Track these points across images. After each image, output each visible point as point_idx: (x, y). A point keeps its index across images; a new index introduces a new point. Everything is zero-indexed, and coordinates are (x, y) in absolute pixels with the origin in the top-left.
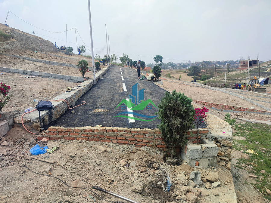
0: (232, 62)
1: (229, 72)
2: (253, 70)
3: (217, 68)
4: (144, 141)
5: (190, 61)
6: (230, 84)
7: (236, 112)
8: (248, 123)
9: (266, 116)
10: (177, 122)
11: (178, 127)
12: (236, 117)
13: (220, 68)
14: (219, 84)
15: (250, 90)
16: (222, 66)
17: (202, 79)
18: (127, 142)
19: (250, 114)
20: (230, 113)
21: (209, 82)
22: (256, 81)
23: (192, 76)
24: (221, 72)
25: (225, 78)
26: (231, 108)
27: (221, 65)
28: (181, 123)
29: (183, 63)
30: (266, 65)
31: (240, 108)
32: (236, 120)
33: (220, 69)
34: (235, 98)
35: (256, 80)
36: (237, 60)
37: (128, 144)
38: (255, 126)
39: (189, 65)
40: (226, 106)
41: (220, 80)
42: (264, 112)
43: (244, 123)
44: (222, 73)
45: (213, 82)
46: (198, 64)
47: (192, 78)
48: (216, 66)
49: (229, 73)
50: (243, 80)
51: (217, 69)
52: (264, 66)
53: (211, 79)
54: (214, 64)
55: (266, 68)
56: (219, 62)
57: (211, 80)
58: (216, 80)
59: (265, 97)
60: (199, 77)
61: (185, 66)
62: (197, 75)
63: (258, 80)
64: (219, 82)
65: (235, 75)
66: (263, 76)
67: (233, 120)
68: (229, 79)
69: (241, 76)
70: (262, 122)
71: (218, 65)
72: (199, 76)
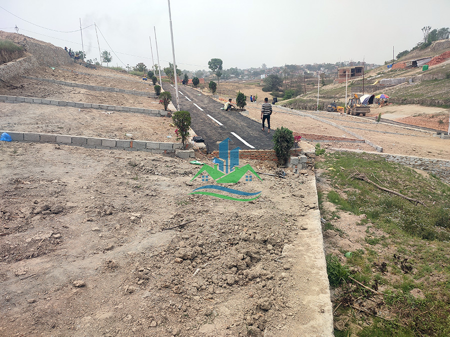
0: (329, 66)
1: (324, 85)
2: (356, 83)
3: (308, 76)
4: (266, 157)
5: (264, 65)
6: (325, 104)
7: (326, 142)
8: (337, 152)
9: (356, 144)
10: (285, 144)
11: (285, 147)
12: (326, 147)
13: (311, 77)
14: (309, 104)
15: (349, 114)
16: (315, 73)
17: (286, 96)
18: (256, 158)
19: (340, 143)
20: (321, 143)
21: (296, 101)
22: (357, 101)
23: (269, 91)
24: (313, 83)
25: (318, 95)
26: (321, 138)
27: (312, 72)
28: (287, 145)
29: (254, 69)
30: (373, 75)
31: (331, 137)
32: (326, 150)
33: (311, 79)
34: (327, 126)
35: (357, 99)
36: (337, 63)
37: (257, 159)
38: (343, 154)
39: (263, 72)
40: (316, 136)
41: (312, 98)
42: (354, 141)
43: (333, 152)
44: (314, 86)
45: (301, 101)
46: (278, 70)
47: (270, 94)
48: (306, 73)
49: (323, 88)
50: (342, 98)
51: (307, 78)
52: (371, 77)
53: (298, 97)
54: (302, 69)
55: (374, 79)
56: (309, 67)
57: (299, 99)
58: (305, 98)
59: (365, 122)
60: (280, 93)
61: (256, 73)
62: (277, 90)
63: (359, 99)
64: (311, 101)
65: (331, 91)
66: (368, 92)
67: (322, 150)
68: (324, 97)
69: (339, 92)
70: (351, 150)
71: (308, 72)
72: (280, 91)
